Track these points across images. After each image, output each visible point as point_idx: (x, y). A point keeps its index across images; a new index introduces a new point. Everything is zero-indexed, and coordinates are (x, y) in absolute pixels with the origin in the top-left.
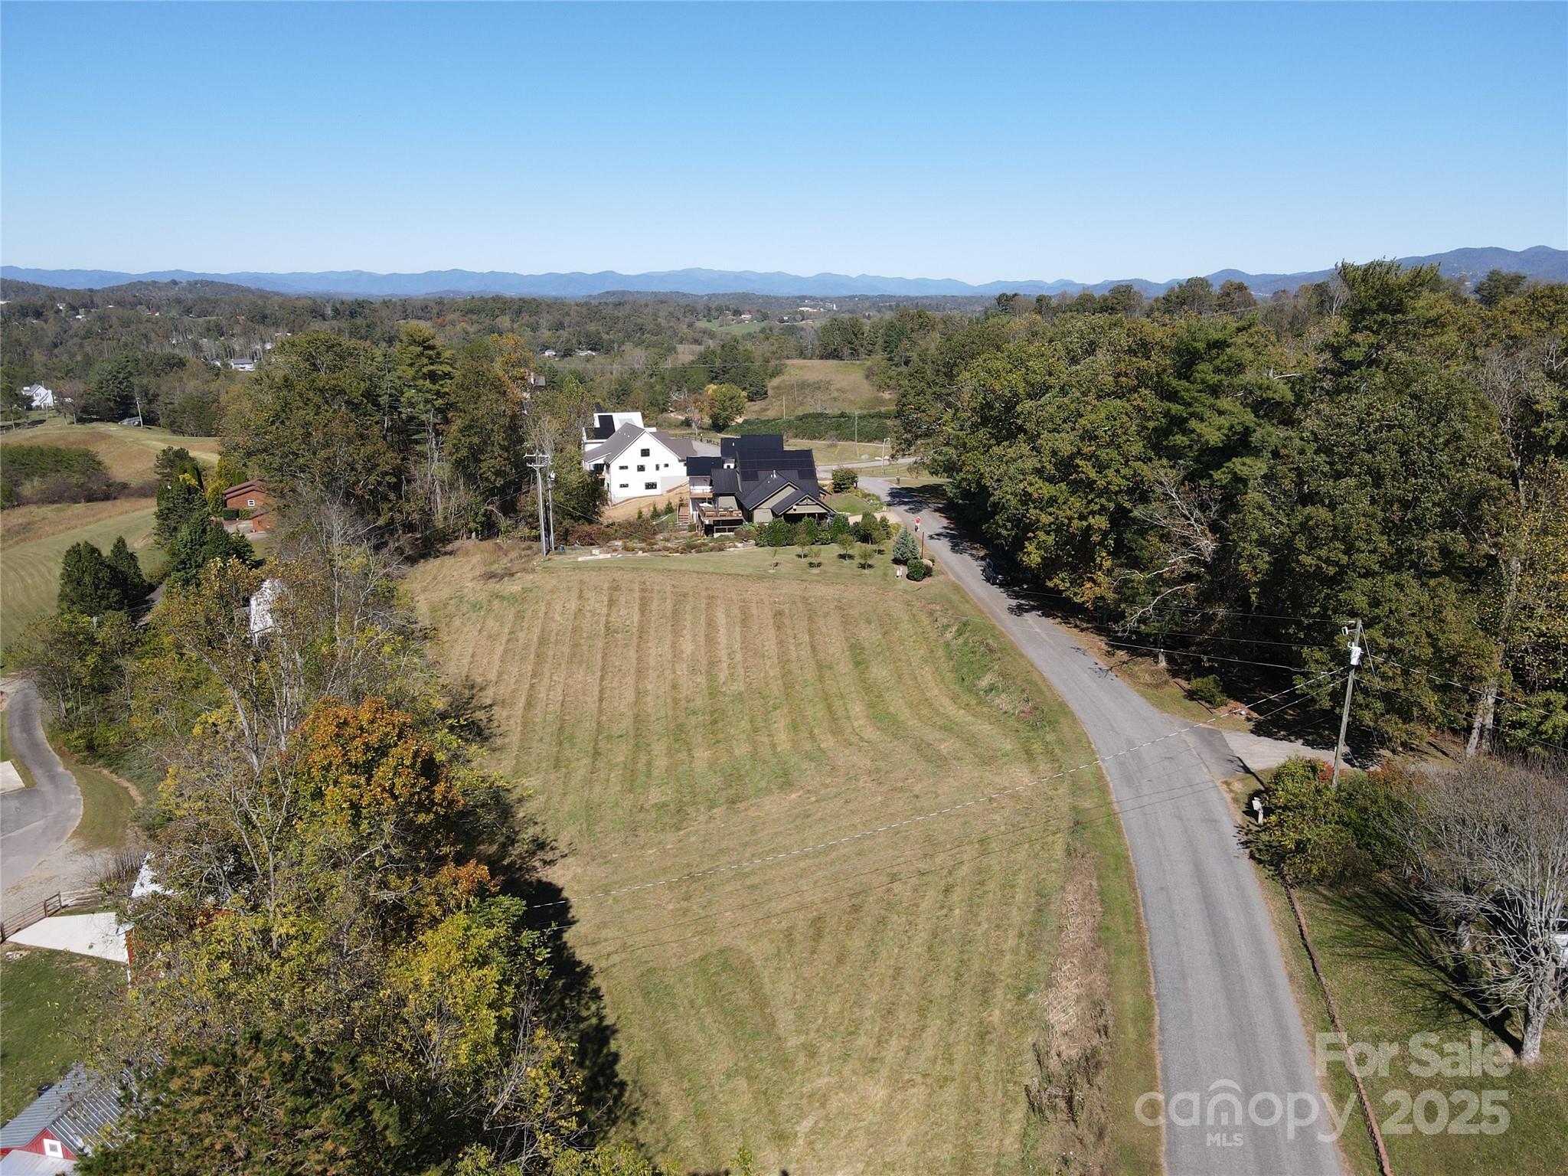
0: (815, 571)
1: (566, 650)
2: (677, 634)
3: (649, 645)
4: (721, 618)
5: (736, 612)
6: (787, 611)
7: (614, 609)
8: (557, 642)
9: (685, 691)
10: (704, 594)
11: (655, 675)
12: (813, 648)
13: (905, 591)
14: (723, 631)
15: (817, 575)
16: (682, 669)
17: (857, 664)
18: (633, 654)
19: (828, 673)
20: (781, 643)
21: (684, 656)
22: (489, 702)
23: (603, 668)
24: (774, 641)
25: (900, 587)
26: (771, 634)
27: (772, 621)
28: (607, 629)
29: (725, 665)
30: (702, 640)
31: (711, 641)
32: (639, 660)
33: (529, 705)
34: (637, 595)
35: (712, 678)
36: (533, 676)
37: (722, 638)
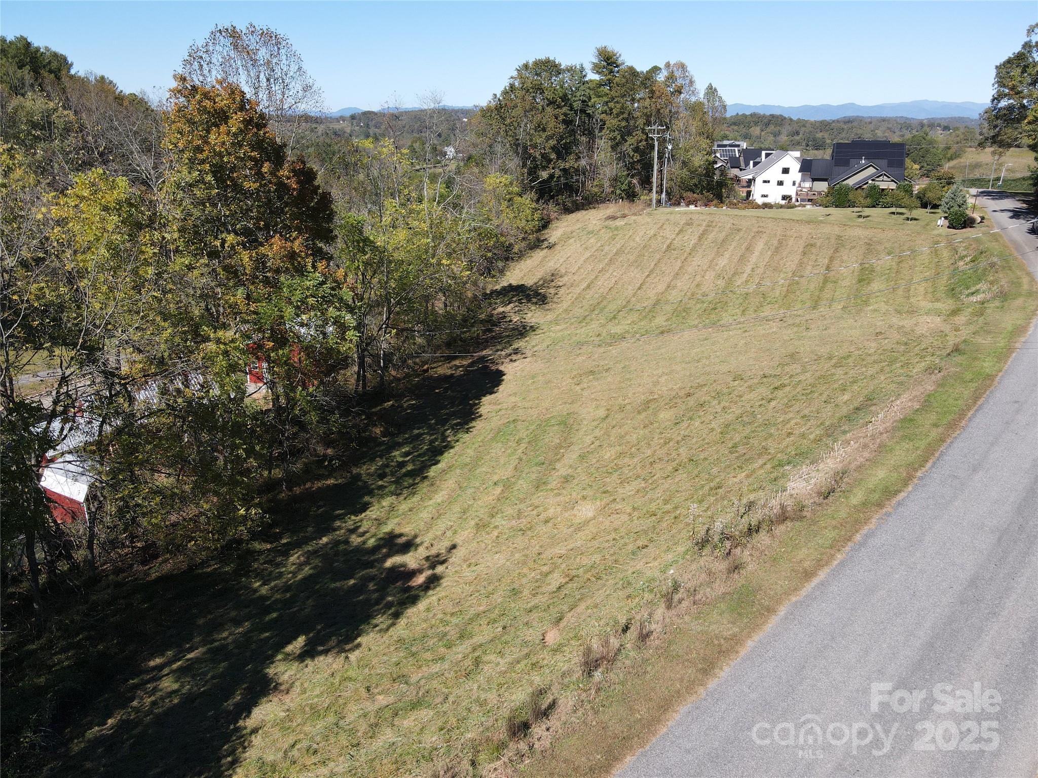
0: (861, 220)
1: (632, 258)
2: (719, 254)
3: (694, 259)
4: (760, 245)
5: (775, 243)
6: (818, 244)
7: (680, 236)
8: (628, 253)
9: (704, 289)
10: (755, 230)
11: (687, 278)
12: (828, 268)
13: (940, 235)
14: (757, 253)
15: (862, 222)
16: (710, 275)
17: (860, 281)
18: (679, 263)
19: (830, 285)
20: (801, 264)
21: (717, 268)
22: (561, 284)
23: (652, 272)
24: (796, 262)
25: (936, 232)
26: (796, 258)
27: (801, 249)
28: (668, 247)
29: (745, 275)
30: (736, 259)
31: (743, 259)
32: (681, 268)
33: (588, 287)
34: (701, 229)
35: (730, 282)
36: (599, 272)
37: (753, 258)
